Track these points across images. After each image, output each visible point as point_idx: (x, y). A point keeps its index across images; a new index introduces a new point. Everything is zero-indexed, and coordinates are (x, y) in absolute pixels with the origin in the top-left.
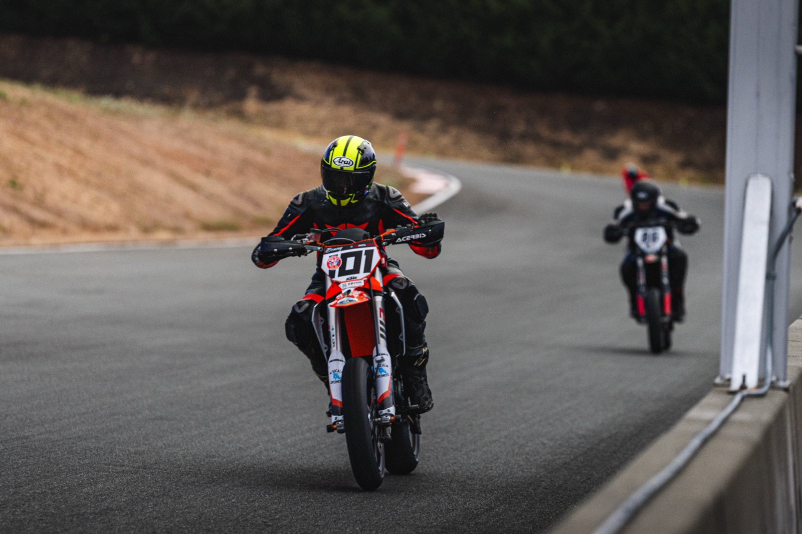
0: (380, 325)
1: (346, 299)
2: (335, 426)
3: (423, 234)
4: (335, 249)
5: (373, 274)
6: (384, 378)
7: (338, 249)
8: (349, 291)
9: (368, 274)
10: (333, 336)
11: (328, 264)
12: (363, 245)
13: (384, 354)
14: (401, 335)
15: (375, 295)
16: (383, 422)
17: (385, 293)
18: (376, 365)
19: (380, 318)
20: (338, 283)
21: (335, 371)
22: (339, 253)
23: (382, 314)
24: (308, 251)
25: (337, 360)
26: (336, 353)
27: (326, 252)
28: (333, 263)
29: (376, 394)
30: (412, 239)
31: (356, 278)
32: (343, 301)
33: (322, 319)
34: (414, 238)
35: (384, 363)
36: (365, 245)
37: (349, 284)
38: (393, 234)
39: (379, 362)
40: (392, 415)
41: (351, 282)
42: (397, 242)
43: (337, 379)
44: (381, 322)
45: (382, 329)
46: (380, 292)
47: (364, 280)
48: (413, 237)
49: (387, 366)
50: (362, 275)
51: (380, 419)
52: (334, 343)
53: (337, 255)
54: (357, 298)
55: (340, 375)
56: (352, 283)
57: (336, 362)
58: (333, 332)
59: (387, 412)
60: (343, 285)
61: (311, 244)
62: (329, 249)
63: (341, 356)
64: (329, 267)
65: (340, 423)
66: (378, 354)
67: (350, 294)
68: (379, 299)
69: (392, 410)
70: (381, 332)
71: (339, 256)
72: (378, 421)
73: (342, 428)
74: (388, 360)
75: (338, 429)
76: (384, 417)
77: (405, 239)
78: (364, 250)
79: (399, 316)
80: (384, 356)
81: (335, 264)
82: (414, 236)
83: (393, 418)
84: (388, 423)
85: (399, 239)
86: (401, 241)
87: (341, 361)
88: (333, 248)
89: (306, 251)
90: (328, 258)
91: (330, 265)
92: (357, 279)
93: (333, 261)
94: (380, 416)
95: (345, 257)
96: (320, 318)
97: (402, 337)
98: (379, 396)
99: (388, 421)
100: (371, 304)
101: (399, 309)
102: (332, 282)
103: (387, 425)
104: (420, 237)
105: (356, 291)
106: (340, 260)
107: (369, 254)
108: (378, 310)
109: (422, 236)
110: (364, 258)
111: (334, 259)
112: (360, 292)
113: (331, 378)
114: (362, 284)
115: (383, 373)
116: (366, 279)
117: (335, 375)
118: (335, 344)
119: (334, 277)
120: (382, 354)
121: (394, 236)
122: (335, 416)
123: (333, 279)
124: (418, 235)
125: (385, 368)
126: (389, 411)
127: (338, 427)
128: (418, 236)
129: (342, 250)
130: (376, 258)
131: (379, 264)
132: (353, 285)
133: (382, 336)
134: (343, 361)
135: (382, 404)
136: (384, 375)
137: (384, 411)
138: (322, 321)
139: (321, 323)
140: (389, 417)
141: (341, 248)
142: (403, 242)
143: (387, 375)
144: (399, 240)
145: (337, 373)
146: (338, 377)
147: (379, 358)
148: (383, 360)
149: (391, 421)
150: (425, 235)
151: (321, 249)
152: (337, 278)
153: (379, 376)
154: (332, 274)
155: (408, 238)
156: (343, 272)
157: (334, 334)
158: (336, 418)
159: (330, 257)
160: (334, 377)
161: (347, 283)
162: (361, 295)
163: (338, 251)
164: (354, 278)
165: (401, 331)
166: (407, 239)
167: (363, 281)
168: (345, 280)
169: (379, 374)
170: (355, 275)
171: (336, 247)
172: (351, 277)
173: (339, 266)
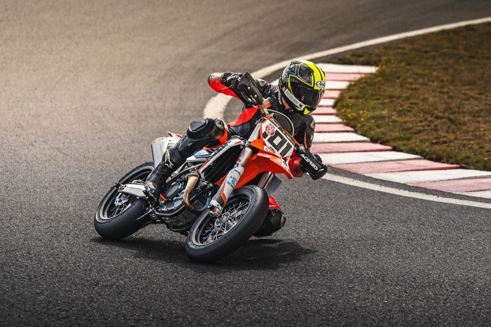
3: (317, 167)
4: (275, 123)
7: (277, 125)
9: (281, 157)
11: (267, 127)
12: (289, 138)
20: (264, 144)
22: (276, 129)
28: (269, 129)
30: (309, 163)
48: (311, 163)
50: (278, 154)
53: (274, 128)
60: (266, 148)
62: (272, 119)
64: (266, 130)
71: (275, 130)
77: (306, 158)
78: (288, 141)
81: (270, 132)
85: (304, 155)
86: (303, 157)
88: (275, 122)
92: (275, 153)
93: (270, 128)
102: (262, 139)
104: (314, 167)
106: (274, 133)
107: (289, 147)
110: (285, 146)
119: (265, 138)
128: (313, 165)
129: (278, 128)
130: (289, 153)
141: (279, 127)
150: (317, 169)
154: (265, 135)
155: (308, 160)
156: (271, 141)
159: (270, 124)
161: (269, 150)
163: (276, 126)
166: (307, 160)
170: (275, 150)
171: (277, 123)
172: (273, 149)
173: (272, 135)
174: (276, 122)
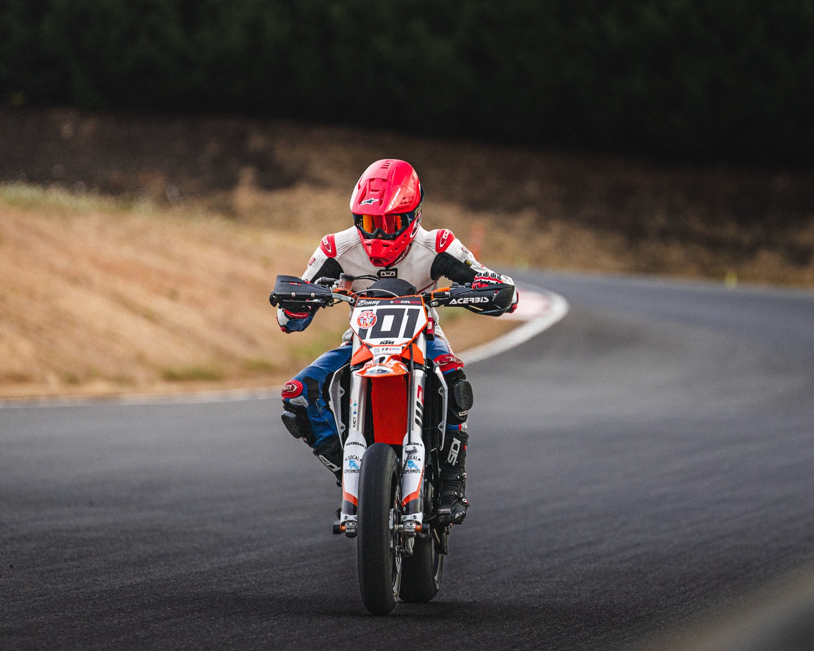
0: (416, 408)
1: (377, 368)
2: (343, 528)
3: (485, 298)
4: (370, 303)
5: (415, 341)
6: (413, 474)
7: (374, 302)
8: (382, 359)
9: (409, 340)
10: (355, 413)
11: (359, 319)
12: (406, 302)
13: (418, 444)
14: (441, 424)
15: (414, 369)
16: (406, 530)
17: (428, 367)
18: (405, 456)
19: (418, 398)
20: (369, 347)
21: (352, 457)
22: (375, 309)
23: (421, 393)
24: (336, 300)
25: (356, 443)
26: (356, 434)
27: (359, 304)
28: (365, 319)
29: (401, 494)
30: (470, 303)
31: (393, 342)
32: (373, 370)
33: (343, 390)
34: (473, 302)
35: (416, 455)
36: (409, 302)
37: (383, 349)
38: (447, 293)
39: (409, 452)
40: (418, 523)
41: (385, 347)
42: (450, 303)
43: (354, 468)
44: (418, 404)
45: (418, 413)
46: (421, 365)
47: (403, 348)
49: (419, 460)
50: (401, 340)
51: (402, 526)
52: (354, 423)
53: (372, 310)
54: (391, 368)
55: (358, 463)
56: (387, 349)
57: (355, 445)
58: (354, 408)
59: (413, 519)
60: (375, 350)
61: (341, 292)
62: (362, 301)
63: (362, 440)
64: (360, 325)
65: (351, 524)
66: (409, 443)
67: (384, 362)
68: (419, 374)
69: (419, 517)
70: (416, 416)
71: (375, 312)
72: (400, 529)
73: (353, 531)
74: (421, 451)
75: (347, 531)
76: (409, 524)
77: (461, 301)
78: (407, 308)
79: (441, 399)
80: (416, 446)
81: (368, 321)
82: (473, 299)
83: (419, 527)
84: (412, 532)
86: (456, 303)
87: (361, 445)
88: (368, 300)
89: (333, 301)
90: (360, 313)
91: (362, 322)
92: (394, 344)
93: (365, 317)
94: (403, 523)
95: (381, 314)
96: (340, 388)
97: (442, 427)
98: (405, 496)
99: (413, 530)
100: (407, 379)
101: (443, 391)
102: (361, 343)
103: (410, 535)
104: (482, 301)
105: (392, 360)
106: (375, 318)
107: (414, 315)
108: (416, 388)
109: (484, 300)
110: (406, 318)
111: (367, 315)
112: (396, 362)
113: (346, 465)
114: (399, 352)
115: (413, 468)
116: (405, 346)
117: (351, 462)
118: (356, 423)
119: (364, 338)
120: (414, 444)
121: (448, 296)
122: (346, 515)
123: (363, 340)
124: (479, 298)
125: (415, 462)
126: (415, 517)
127: (348, 529)
129: (379, 305)
130: (421, 321)
131: (425, 330)
132: (388, 351)
133: (417, 421)
134: (363, 446)
135: (406, 508)
136: (414, 471)
137: (409, 517)
138: (341, 392)
139: (340, 395)
140: (414, 525)
142: (458, 305)
143: (418, 470)
144: (454, 301)
145: (354, 460)
146: (354, 465)
147: (410, 448)
148: (415, 451)
149: (416, 530)
150: (488, 300)
151: (352, 300)
152: (368, 340)
153: (409, 471)
154: (363, 333)
155: (466, 301)
156: (377, 333)
157: (357, 411)
158: (346, 517)
159: (362, 311)
160: (350, 465)
161: (381, 348)
162: (397, 365)
163: (373, 305)
164: (390, 343)
165: (441, 420)
166: (464, 302)
167: (401, 348)
168: (379, 344)
169: (408, 468)
170: (391, 339)
171: (373, 300)
172: (387, 341)
173: (373, 324)
174: (370, 300)
